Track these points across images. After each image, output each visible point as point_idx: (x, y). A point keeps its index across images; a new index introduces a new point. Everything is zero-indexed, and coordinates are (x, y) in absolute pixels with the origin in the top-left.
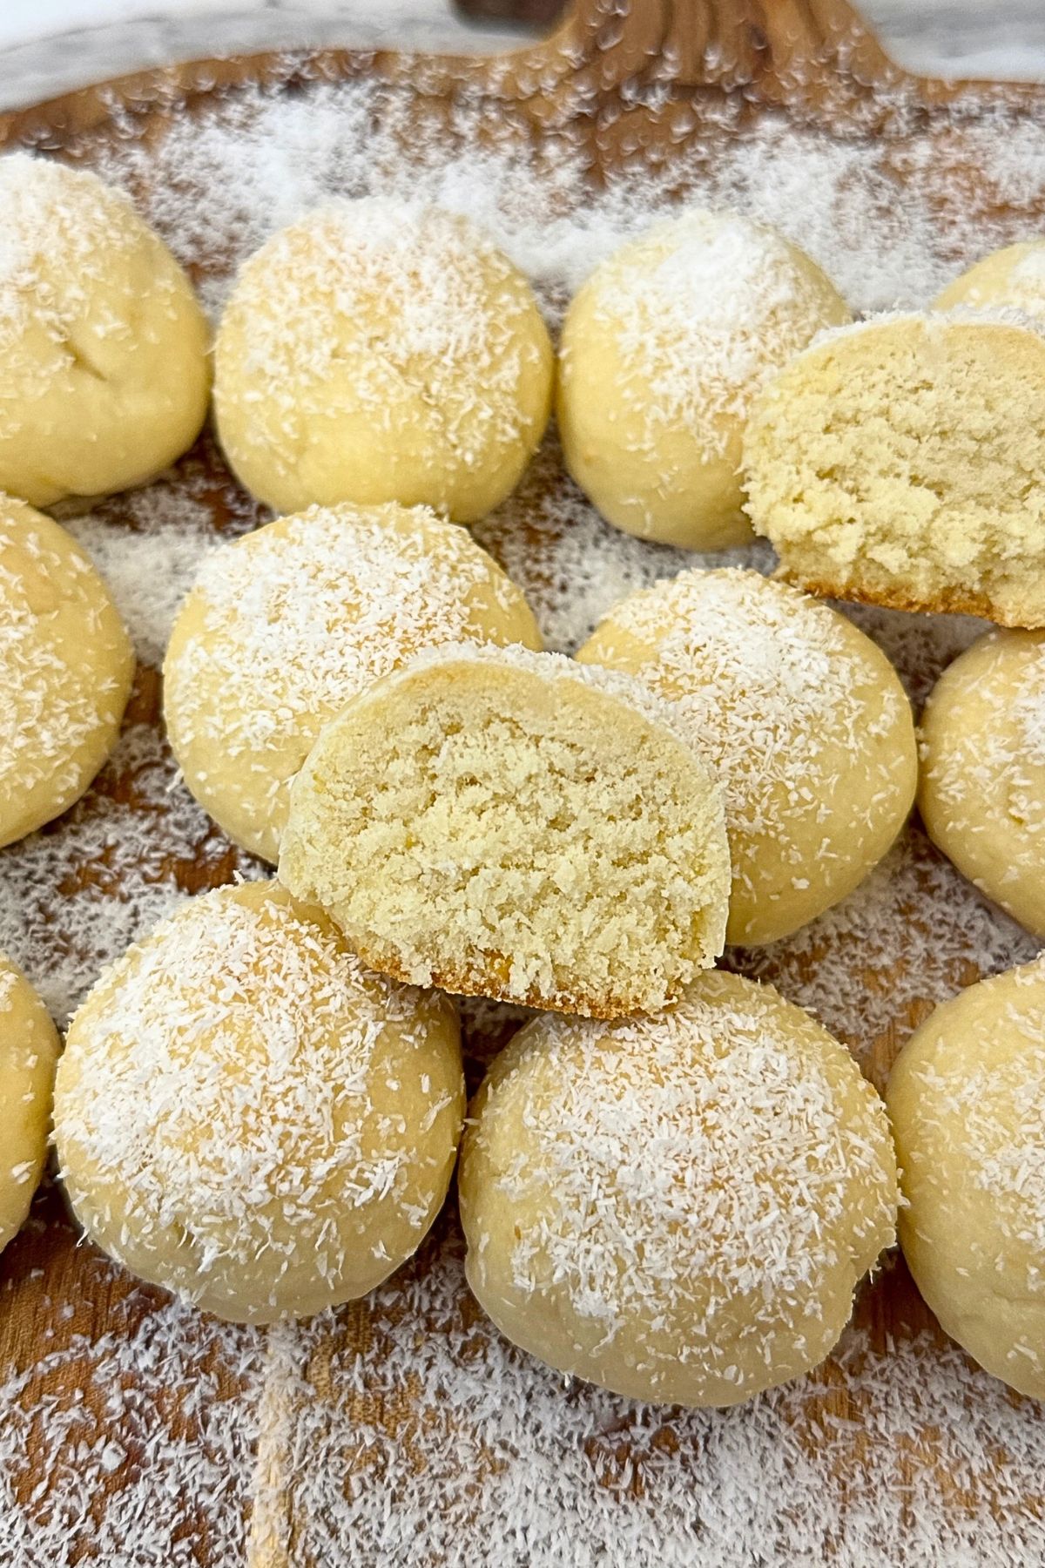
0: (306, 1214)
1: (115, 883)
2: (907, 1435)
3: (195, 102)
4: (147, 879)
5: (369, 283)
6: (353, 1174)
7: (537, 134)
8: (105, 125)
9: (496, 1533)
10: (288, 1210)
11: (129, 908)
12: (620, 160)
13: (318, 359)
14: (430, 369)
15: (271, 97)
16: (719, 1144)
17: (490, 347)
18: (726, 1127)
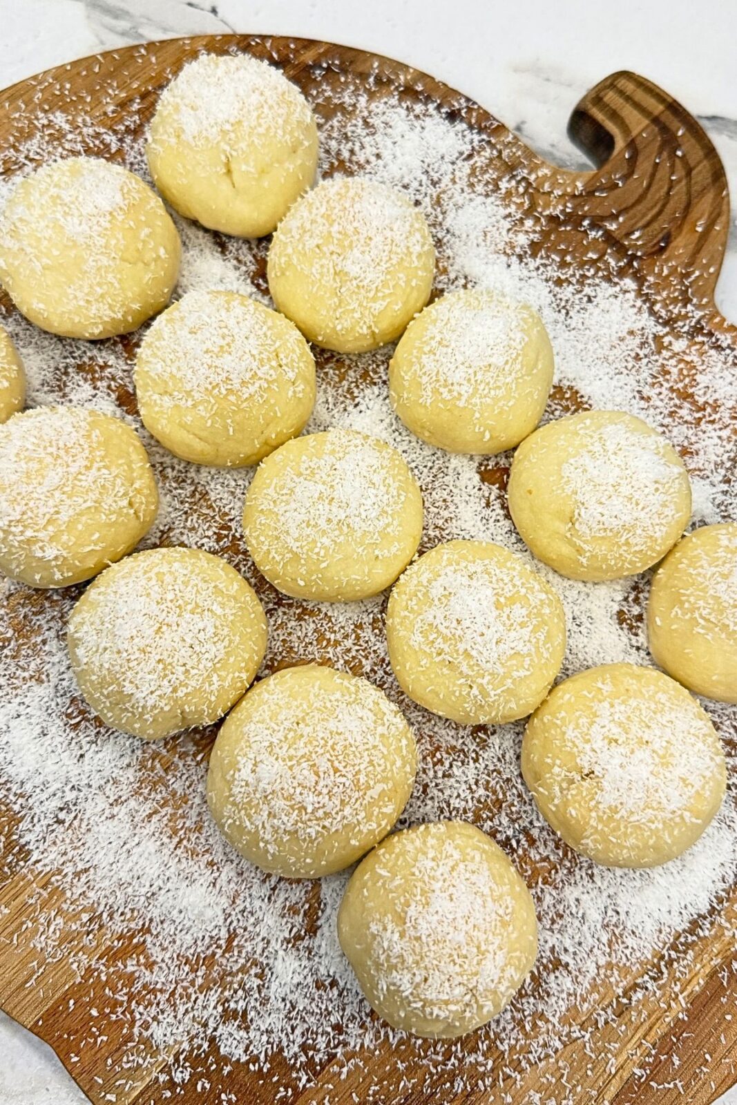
0: (16, 544)
1: (98, 379)
2: (176, 793)
3: (409, 92)
4: (109, 387)
5: (350, 229)
6: (41, 544)
7: (529, 213)
8: (363, 76)
9: (18, 700)
10: (11, 537)
11: (94, 392)
12: (553, 249)
13: (311, 243)
14: (346, 281)
15: (440, 112)
16: (157, 639)
17: (377, 290)
18: (166, 636)
